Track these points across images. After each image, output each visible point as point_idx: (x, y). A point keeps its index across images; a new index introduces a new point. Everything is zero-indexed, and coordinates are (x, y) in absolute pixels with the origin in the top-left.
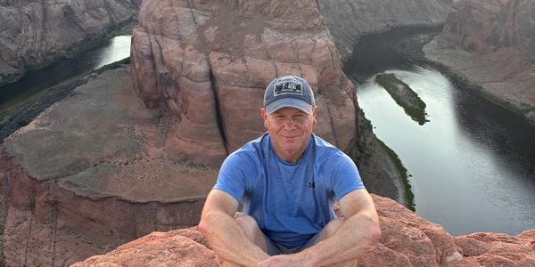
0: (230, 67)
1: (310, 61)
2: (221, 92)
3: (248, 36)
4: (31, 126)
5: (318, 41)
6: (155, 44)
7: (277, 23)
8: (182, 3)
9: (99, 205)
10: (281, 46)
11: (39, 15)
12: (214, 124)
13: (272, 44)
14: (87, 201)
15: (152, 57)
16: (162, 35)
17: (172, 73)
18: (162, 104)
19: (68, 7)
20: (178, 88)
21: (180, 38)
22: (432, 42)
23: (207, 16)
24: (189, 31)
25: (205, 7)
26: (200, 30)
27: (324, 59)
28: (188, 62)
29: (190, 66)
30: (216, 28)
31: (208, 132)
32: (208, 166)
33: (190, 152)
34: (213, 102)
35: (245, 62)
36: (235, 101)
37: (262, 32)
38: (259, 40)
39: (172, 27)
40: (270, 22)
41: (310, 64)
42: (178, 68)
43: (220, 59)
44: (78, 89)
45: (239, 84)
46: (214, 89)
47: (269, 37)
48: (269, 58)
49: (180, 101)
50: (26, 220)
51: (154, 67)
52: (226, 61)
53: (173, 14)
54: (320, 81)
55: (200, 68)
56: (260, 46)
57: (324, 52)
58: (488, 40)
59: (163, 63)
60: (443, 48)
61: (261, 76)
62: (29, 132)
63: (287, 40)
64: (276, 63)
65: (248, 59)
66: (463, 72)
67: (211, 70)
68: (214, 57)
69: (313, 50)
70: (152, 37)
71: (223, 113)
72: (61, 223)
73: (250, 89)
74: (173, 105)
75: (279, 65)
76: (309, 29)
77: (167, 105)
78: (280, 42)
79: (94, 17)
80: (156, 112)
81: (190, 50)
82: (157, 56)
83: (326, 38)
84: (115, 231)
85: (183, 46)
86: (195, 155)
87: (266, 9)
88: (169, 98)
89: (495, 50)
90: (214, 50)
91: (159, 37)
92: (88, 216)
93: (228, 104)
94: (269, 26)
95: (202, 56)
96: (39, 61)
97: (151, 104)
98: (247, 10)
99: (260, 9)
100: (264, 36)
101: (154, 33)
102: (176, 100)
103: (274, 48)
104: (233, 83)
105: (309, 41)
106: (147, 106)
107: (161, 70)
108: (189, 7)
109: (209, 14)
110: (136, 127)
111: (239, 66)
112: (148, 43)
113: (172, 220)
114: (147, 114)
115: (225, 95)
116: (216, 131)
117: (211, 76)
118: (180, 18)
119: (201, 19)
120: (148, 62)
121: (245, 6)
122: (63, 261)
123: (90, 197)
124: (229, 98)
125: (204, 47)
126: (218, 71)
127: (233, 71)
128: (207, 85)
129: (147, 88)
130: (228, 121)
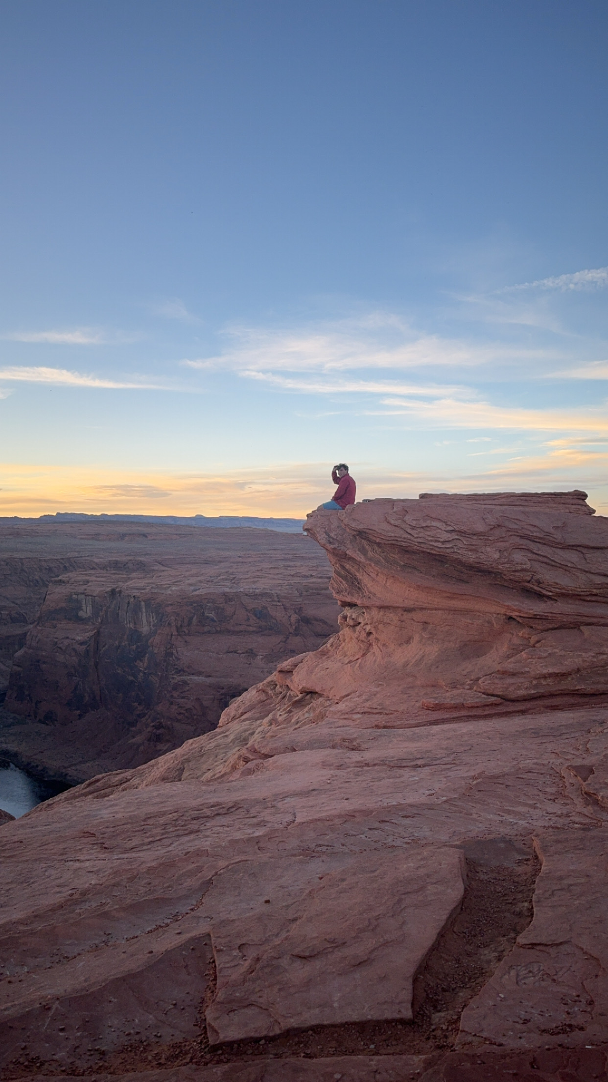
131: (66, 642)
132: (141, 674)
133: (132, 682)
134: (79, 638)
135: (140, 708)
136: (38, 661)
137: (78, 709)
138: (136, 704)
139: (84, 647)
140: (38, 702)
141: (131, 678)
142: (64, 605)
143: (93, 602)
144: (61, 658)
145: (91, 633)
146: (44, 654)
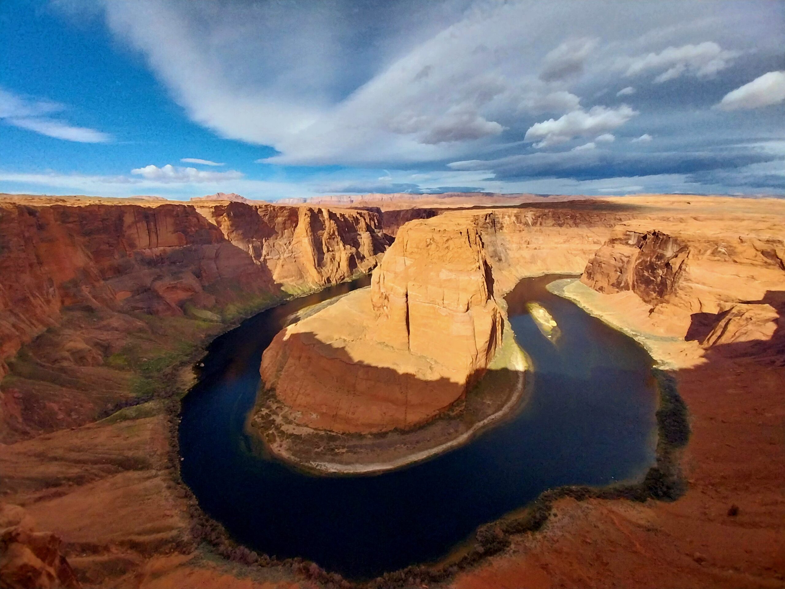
0: (418, 291)
1: (465, 290)
2: (410, 305)
5: (473, 278)
7: (450, 266)
8: (400, 254)
10: (450, 280)
12: (404, 323)
13: (444, 278)
14: (325, 359)
15: (378, 283)
16: (387, 271)
17: (387, 292)
21: (395, 273)
22: (572, 284)
23: (412, 261)
24: (400, 268)
25: (412, 256)
26: (407, 268)
27: (474, 290)
29: (396, 288)
30: (415, 268)
32: (396, 347)
33: (388, 338)
34: (406, 310)
35: (427, 288)
36: (418, 310)
37: (441, 271)
38: (438, 276)
40: (446, 266)
42: (390, 290)
43: (413, 285)
45: (421, 301)
46: (407, 302)
47: (444, 274)
48: (441, 287)
50: (295, 365)
51: (380, 288)
52: (416, 287)
53: (394, 260)
54: (470, 303)
55: (400, 290)
56: (437, 279)
57: (476, 285)
58: (613, 285)
59: (383, 286)
60: (579, 289)
61: (434, 297)
63: (454, 277)
65: (430, 287)
67: (407, 291)
68: (410, 284)
69: (468, 284)
70: (382, 272)
71: (410, 318)
72: (310, 369)
73: (427, 305)
75: (446, 291)
76: (468, 271)
78: (449, 278)
81: (399, 280)
82: (381, 283)
83: (479, 277)
85: (395, 277)
86: (389, 341)
87: (445, 258)
88: (385, 306)
89: (618, 292)
90: (411, 280)
91: (385, 272)
93: (413, 312)
94: (445, 268)
95: (404, 283)
98: (434, 258)
99: (441, 259)
100: (441, 274)
101: (383, 270)
103: (445, 280)
104: (417, 300)
105: (467, 278)
108: (404, 256)
111: (423, 290)
113: (366, 377)
115: (411, 307)
116: (405, 327)
117: (407, 296)
118: (397, 262)
119: (408, 262)
120: (377, 286)
122: (305, 390)
123: (327, 357)
124: (414, 309)
125: (406, 278)
126: (410, 293)
127: (419, 293)
128: (404, 299)
129: (375, 300)
130: (412, 322)
132: (660, 277)
133: (653, 280)
135: (655, 295)
136: (601, 262)
137: (617, 288)
138: (652, 293)
140: (596, 281)
141: (652, 278)
142: (622, 237)
143: (638, 236)
144: (613, 262)
146: (605, 259)
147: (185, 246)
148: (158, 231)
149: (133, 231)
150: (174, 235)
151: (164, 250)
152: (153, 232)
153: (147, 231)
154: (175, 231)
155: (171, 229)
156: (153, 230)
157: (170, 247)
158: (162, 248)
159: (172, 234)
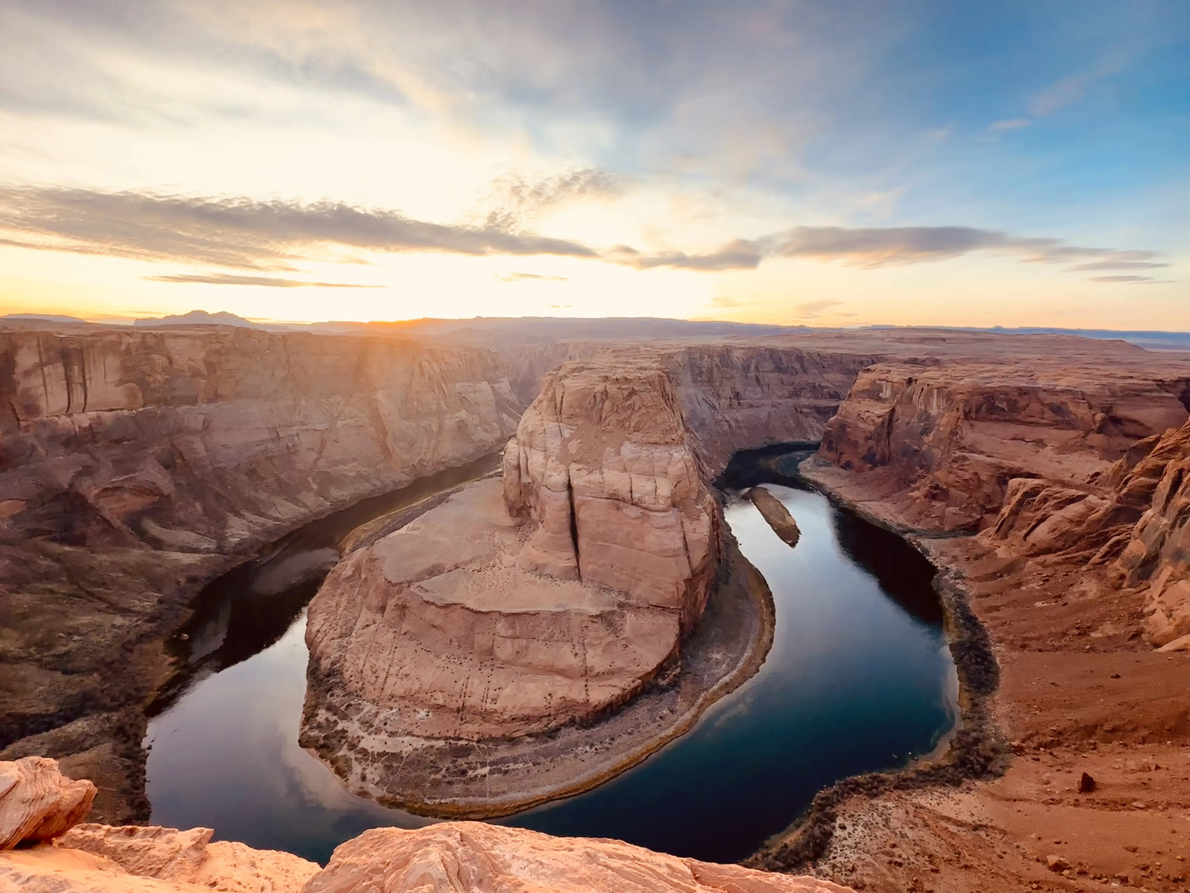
0: (588, 478)
1: (665, 474)
2: (576, 503)
3: (607, 449)
4: (403, 530)
5: (675, 455)
6: (522, 455)
7: (636, 436)
8: (551, 418)
9: (443, 612)
10: (638, 459)
11: (435, 428)
12: (568, 534)
13: (629, 457)
14: (433, 607)
15: (518, 467)
16: (530, 447)
17: (534, 482)
18: (524, 512)
19: (463, 421)
20: (537, 497)
21: (545, 450)
22: (809, 459)
23: (572, 430)
24: (554, 443)
25: (571, 421)
26: (565, 442)
27: (678, 473)
28: (548, 473)
29: (550, 476)
31: (561, 542)
32: (557, 577)
33: (540, 562)
34: (569, 512)
35: (602, 473)
36: (589, 512)
37: (622, 445)
38: (618, 453)
39: (538, 440)
40: (629, 436)
41: (666, 477)
42: (539, 478)
43: (579, 469)
44: (452, 497)
45: (594, 495)
46: (571, 498)
47: (628, 450)
48: (625, 470)
49: (539, 510)
50: (374, 623)
51: (520, 475)
52: (584, 472)
53: (542, 428)
54: (673, 495)
55: (558, 478)
56: (618, 458)
57: (681, 465)
58: (864, 458)
59: (528, 473)
60: (820, 466)
61: (615, 488)
62: (399, 535)
63: (644, 454)
64: (632, 476)
65: (605, 470)
66: (838, 490)
67: (569, 480)
68: (574, 467)
69: (669, 464)
70: (522, 449)
71: (578, 524)
72: (405, 627)
73: (604, 500)
74: (534, 515)
75: (634, 477)
76: (667, 443)
77: (529, 514)
78: (637, 456)
79: (486, 431)
80: (518, 520)
81: (553, 461)
82: (523, 467)
83: (683, 452)
84: (453, 639)
85: (547, 458)
86: (545, 566)
87: (627, 424)
88: (530, 507)
89: (871, 469)
90: (575, 462)
91: (527, 449)
92: (432, 622)
93: (582, 514)
94: (628, 439)
95: (563, 467)
96: (428, 469)
97: (515, 512)
98: (609, 424)
99: (621, 425)
100: (623, 449)
101: (524, 445)
102: (535, 510)
103: (630, 460)
104: (588, 494)
105: (666, 455)
106: (511, 515)
107: (525, 479)
108: (557, 421)
109: (575, 428)
110: (497, 533)
111: (596, 477)
112: (517, 454)
113: (510, 632)
114: (509, 521)
115: (580, 506)
116: (569, 541)
117: (569, 487)
118: (547, 431)
119: (567, 433)
120: (514, 471)
121: (607, 421)
122: (398, 668)
123: (437, 603)
124: (583, 508)
125: (565, 458)
126: (575, 483)
127: (590, 482)
128: (565, 494)
129: (511, 496)
130: (582, 532)
131: (867, 414)
132: (926, 446)
134: (877, 412)
135: (921, 471)
136: (845, 426)
137: (870, 463)
138: (917, 468)
139: (881, 420)
140: (842, 454)
141: (916, 448)
142: (869, 387)
143: (892, 387)
145: (888, 410)
146: (850, 421)
147: (141, 409)
148: (88, 382)
149: (36, 381)
150: (120, 388)
151: (99, 417)
152: (77, 383)
153: (64, 382)
154: (121, 382)
155: (113, 377)
156: (78, 379)
157: (111, 410)
158: (93, 414)
159: (117, 386)
